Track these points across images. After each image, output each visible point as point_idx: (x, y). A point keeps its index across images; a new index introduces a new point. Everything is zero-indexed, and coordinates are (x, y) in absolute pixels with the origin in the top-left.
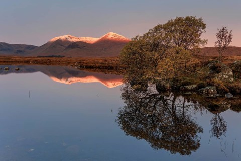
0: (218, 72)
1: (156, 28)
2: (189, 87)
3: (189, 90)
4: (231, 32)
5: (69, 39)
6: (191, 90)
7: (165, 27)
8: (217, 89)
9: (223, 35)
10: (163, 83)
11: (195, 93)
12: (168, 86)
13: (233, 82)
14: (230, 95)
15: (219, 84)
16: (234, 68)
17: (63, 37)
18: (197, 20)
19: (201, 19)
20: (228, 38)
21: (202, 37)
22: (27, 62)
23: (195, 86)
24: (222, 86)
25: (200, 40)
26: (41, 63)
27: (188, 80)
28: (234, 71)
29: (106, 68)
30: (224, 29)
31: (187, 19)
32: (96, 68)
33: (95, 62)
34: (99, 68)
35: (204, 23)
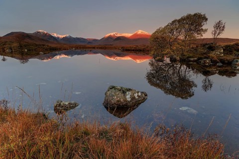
0: (213, 50)
1: (173, 22)
2: (192, 59)
3: (191, 61)
4: (225, 24)
5: (116, 35)
6: (193, 61)
7: (179, 21)
8: (211, 60)
9: (218, 26)
10: (175, 56)
11: (195, 63)
12: (178, 58)
13: (223, 56)
14: (220, 64)
15: (213, 58)
16: (224, 48)
17: (112, 34)
18: (202, 15)
19: (204, 15)
20: (222, 28)
21: (204, 27)
22: (94, 48)
23: (196, 59)
24: (215, 58)
25: (202, 29)
26: (101, 48)
27: (191, 55)
28: (224, 50)
29: (137, 50)
30: (220, 22)
31: (195, 15)
32: (132, 50)
33: (130, 47)
34: (133, 50)
35: (207, 17)
